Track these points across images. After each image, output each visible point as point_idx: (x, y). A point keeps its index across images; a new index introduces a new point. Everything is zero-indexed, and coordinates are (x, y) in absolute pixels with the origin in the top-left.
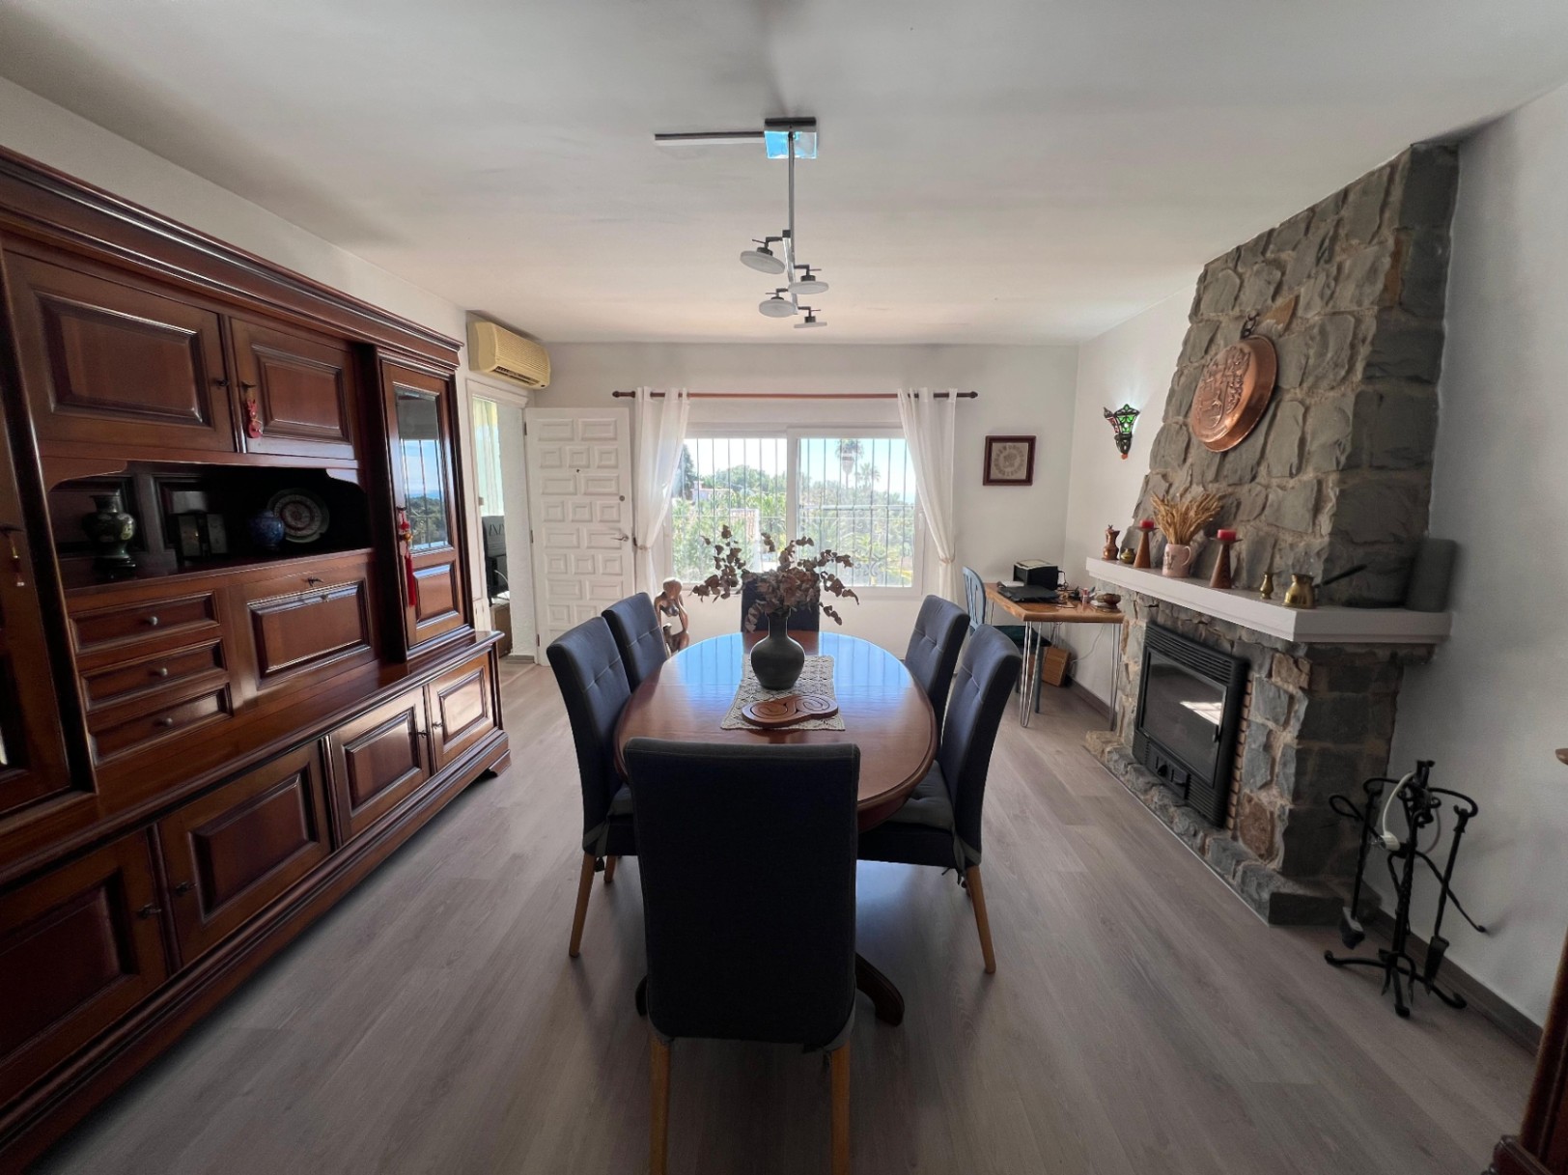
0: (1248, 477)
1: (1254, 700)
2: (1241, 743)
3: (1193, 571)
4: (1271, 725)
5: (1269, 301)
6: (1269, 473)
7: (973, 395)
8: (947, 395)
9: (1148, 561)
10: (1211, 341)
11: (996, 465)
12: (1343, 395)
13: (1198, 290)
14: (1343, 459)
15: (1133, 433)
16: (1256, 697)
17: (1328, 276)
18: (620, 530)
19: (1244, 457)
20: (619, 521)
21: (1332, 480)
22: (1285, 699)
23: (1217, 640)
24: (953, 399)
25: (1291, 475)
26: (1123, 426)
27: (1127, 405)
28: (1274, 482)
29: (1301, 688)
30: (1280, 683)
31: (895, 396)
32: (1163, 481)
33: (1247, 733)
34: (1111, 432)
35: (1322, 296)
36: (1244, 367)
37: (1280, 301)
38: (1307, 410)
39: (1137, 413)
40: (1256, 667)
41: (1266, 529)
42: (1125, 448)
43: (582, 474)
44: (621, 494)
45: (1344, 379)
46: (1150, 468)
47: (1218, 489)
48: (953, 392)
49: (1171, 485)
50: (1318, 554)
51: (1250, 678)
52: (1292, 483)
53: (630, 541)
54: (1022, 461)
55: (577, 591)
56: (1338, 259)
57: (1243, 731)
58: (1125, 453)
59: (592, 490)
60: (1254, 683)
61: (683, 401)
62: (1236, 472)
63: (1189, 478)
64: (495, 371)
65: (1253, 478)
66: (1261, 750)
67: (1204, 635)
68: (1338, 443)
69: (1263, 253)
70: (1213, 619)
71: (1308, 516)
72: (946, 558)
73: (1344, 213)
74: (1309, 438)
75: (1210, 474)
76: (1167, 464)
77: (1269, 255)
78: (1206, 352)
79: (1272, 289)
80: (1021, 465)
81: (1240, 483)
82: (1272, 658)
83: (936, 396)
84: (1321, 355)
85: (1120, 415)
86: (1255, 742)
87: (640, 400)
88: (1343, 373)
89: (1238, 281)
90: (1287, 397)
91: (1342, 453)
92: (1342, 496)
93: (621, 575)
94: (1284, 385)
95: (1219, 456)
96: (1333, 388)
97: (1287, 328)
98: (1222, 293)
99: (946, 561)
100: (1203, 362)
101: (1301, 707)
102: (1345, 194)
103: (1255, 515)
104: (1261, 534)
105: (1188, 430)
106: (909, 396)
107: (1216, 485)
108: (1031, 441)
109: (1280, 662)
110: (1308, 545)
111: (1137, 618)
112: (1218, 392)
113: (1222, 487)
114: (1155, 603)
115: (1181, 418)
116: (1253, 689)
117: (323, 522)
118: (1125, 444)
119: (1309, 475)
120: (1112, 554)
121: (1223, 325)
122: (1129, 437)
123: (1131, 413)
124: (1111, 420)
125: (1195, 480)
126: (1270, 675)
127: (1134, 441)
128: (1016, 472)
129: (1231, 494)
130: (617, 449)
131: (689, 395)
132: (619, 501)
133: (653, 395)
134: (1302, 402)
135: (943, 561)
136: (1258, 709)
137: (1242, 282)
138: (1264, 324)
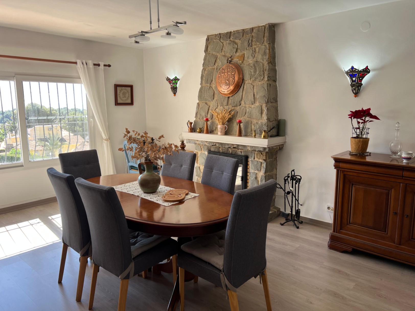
0: (239, 104)
1: (250, 166)
2: (248, 179)
4: (256, 172)
5: (235, 53)
6: (245, 103)
7: (109, 66)
8: (99, 65)
10: (216, 61)
11: (120, 97)
12: (263, 84)
13: (206, 43)
14: (266, 100)
15: (177, 87)
16: (251, 165)
17: (253, 51)
19: (236, 98)
21: (264, 106)
22: (260, 164)
23: (236, 152)
24: (102, 67)
25: (252, 104)
26: (174, 84)
27: (176, 77)
28: (247, 106)
29: (264, 160)
30: (257, 160)
31: (76, 63)
32: (206, 105)
33: (250, 176)
34: (169, 86)
35: (252, 56)
36: (234, 72)
37: (238, 54)
38: (254, 86)
39: (179, 80)
40: (250, 157)
41: (248, 119)
42: (175, 92)
45: (263, 79)
46: (199, 100)
48: (102, 64)
49: (209, 106)
50: (265, 124)
51: (249, 161)
52: (253, 106)
54: (129, 95)
56: (254, 47)
57: (248, 176)
58: (175, 94)
60: (250, 162)
62: (234, 103)
63: (217, 104)
65: (240, 105)
66: (255, 179)
67: (231, 151)
68: (264, 96)
69: (230, 38)
70: (238, 145)
71: (260, 115)
72: (107, 139)
73: (253, 34)
74: (256, 94)
75: (225, 103)
76: (206, 100)
77: (231, 39)
78: (214, 64)
79: (235, 50)
80: (129, 97)
81: (236, 106)
82: (255, 154)
83: (95, 65)
84: (255, 72)
85: (174, 80)
86: (252, 178)
88: (262, 78)
89: (222, 44)
90: (246, 82)
91: (266, 98)
92: (268, 109)
94: (245, 79)
95: (227, 98)
96: (260, 81)
97: (242, 62)
98: (217, 47)
100: (213, 67)
101: (264, 165)
102: (252, 29)
103: (244, 115)
104: (246, 120)
105: (212, 89)
106: (86, 64)
107: (228, 106)
108: (131, 87)
109: (257, 154)
110: (261, 123)
111: (202, 151)
112: (227, 79)
113: (230, 107)
114: (215, 144)
115: (209, 85)
116: (250, 163)
118: (175, 91)
119: (257, 104)
121: (219, 57)
122: (176, 88)
123: (177, 80)
124: (169, 82)
125: (219, 105)
126: (254, 159)
127: (178, 89)
128: (127, 100)
129: (234, 109)
134: (252, 84)
135: (105, 140)
136: (252, 169)
137: (223, 45)
138: (235, 60)
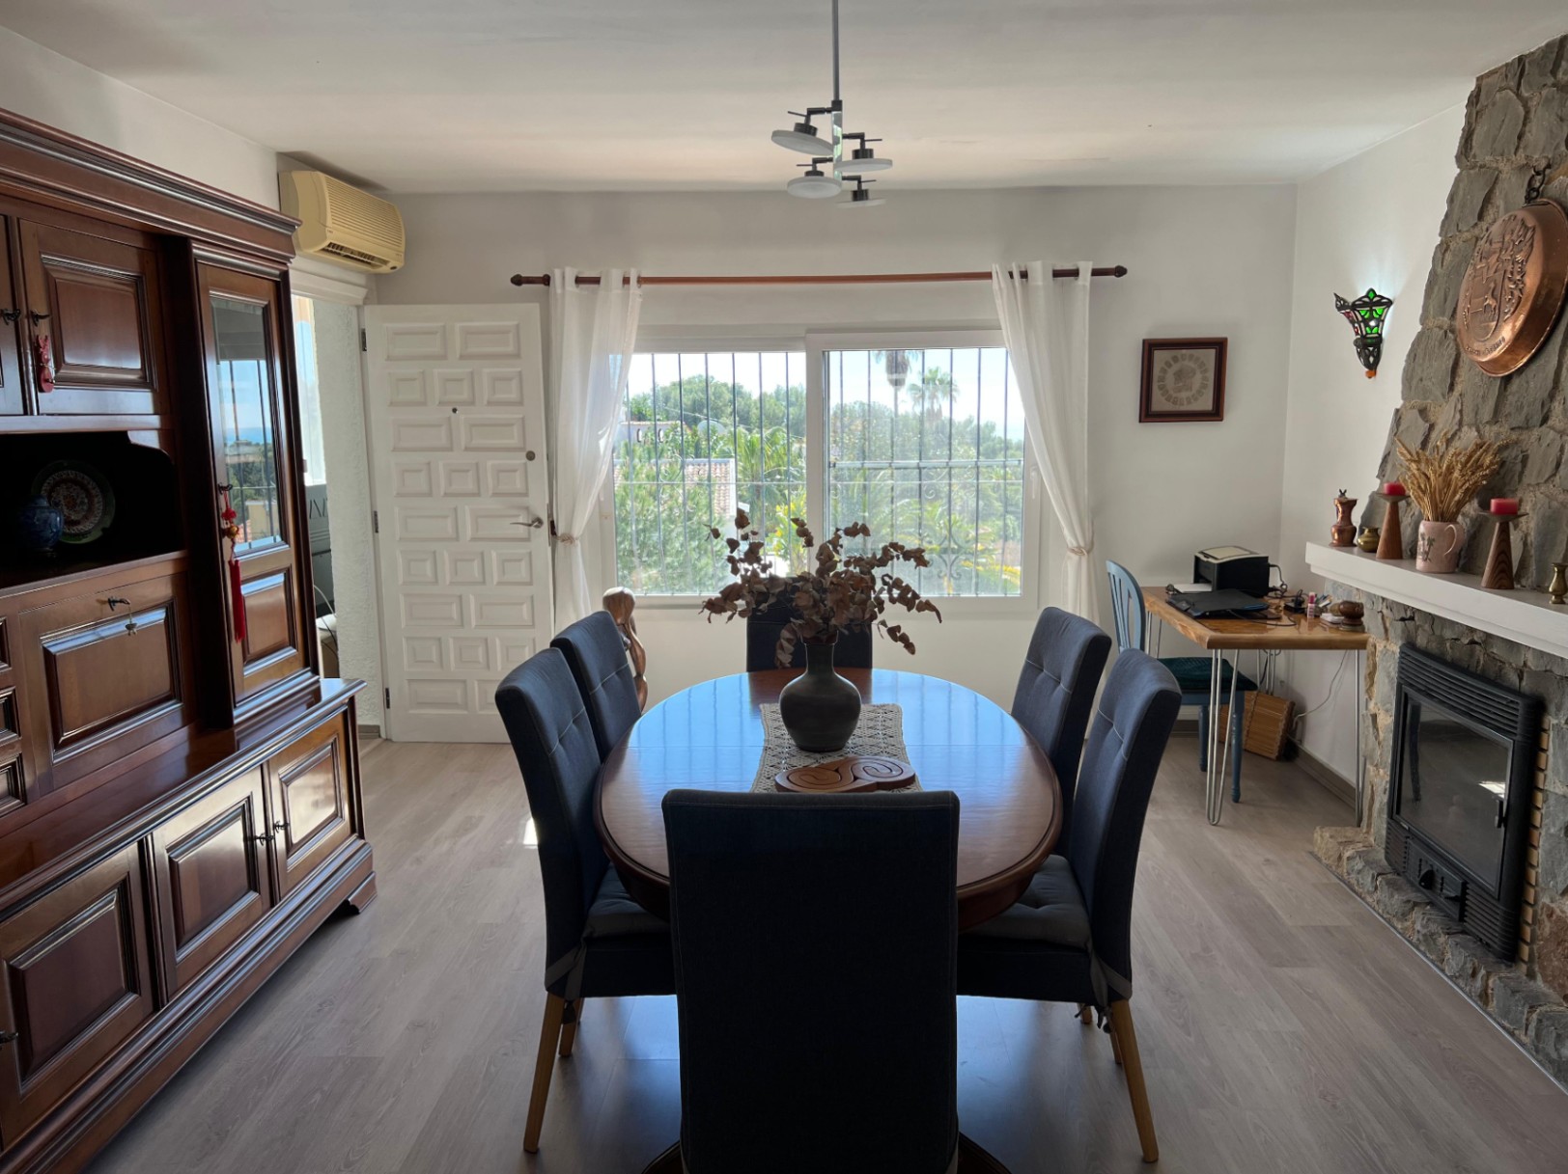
0: (1537, 418)
1: (1551, 760)
2: (1536, 828)
3: (1460, 564)
6: (1565, 412)
7: (1120, 271)
8: (1075, 273)
9: (1397, 550)
10: (1487, 200)
11: (1161, 388)
13: (1468, 116)
15: (1383, 335)
16: (1554, 755)
18: (527, 509)
19: (1532, 384)
20: (526, 494)
23: (1501, 669)
24: (1085, 276)
26: (1367, 325)
27: (1372, 290)
31: (988, 276)
32: (1420, 421)
33: (1543, 811)
34: (1348, 334)
36: (1526, 248)
39: (1389, 303)
40: (1552, 708)
41: (1561, 496)
42: (1371, 359)
43: (461, 415)
44: (529, 449)
46: (1403, 396)
47: (1498, 434)
48: (1086, 268)
49: (1432, 427)
51: (1546, 727)
53: (546, 526)
54: (1205, 379)
55: (455, 615)
57: (1539, 809)
58: (1372, 368)
59: (477, 442)
60: (1551, 733)
61: (631, 292)
62: (1522, 407)
63: (1458, 416)
64: (324, 250)
65: (1545, 420)
66: (1563, 832)
67: (1480, 662)
69: (1554, 73)
70: (1489, 636)
72: (1079, 547)
75: (1486, 413)
76: (1425, 393)
78: (1481, 217)
80: (1204, 386)
81: (1526, 427)
83: (1057, 274)
85: (1361, 306)
86: (1554, 825)
87: (559, 291)
89: (1521, 111)
93: (530, 583)
95: (1498, 383)
98: (1501, 127)
99: (1078, 551)
100: (1476, 231)
103: (1547, 476)
104: (1555, 504)
105: (1455, 340)
106: (1011, 275)
107: (1495, 428)
108: (1219, 346)
111: (1387, 639)
112: (1492, 285)
113: (1502, 431)
114: (1409, 614)
115: (1445, 320)
116: (1550, 742)
117: (105, 513)
118: (1371, 354)
120: (1345, 537)
121: (1503, 176)
122: (1379, 339)
123: (1379, 304)
124: (1347, 315)
125: (1465, 419)
127: (1385, 348)
128: (1196, 399)
129: (1516, 443)
130: (520, 372)
131: (641, 280)
132: (525, 460)
133: (579, 281)
135: (1073, 551)
136: (1556, 772)
137: (1527, 112)
138: (1556, 183)
